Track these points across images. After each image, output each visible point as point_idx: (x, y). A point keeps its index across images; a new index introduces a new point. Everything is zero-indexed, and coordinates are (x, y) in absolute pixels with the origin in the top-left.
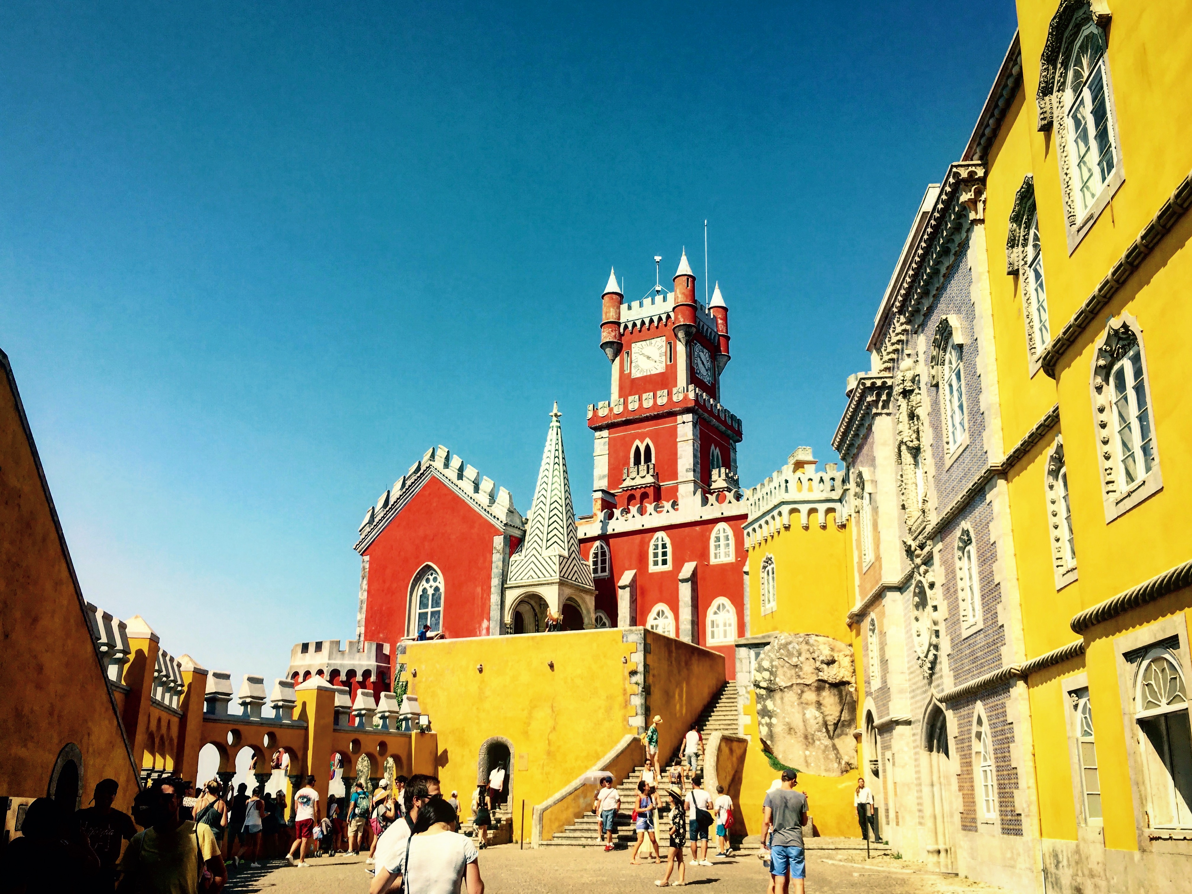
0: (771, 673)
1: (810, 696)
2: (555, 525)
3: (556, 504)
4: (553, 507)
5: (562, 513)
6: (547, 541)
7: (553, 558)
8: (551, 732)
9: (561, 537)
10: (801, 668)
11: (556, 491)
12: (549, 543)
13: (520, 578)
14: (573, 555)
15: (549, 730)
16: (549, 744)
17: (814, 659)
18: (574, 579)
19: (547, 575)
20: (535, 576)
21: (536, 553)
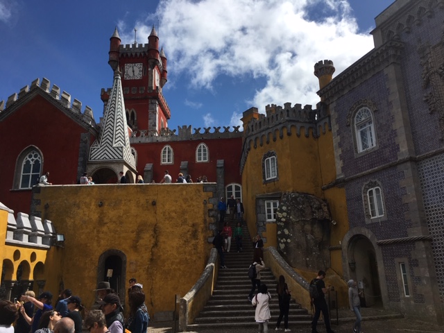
0: (288, 214)
1: (308, 227)
6: (115, 139)
8: (153, 247)
10: (304, 212)
11: (119, 113)
12: (116, 141)
13: (97, 158)
15: (152, 245)
16: (152, 255)
17: (311, 207)
18: (129, 162)
19: (116, 157)
20: (107, 158)
21: (108, 145)
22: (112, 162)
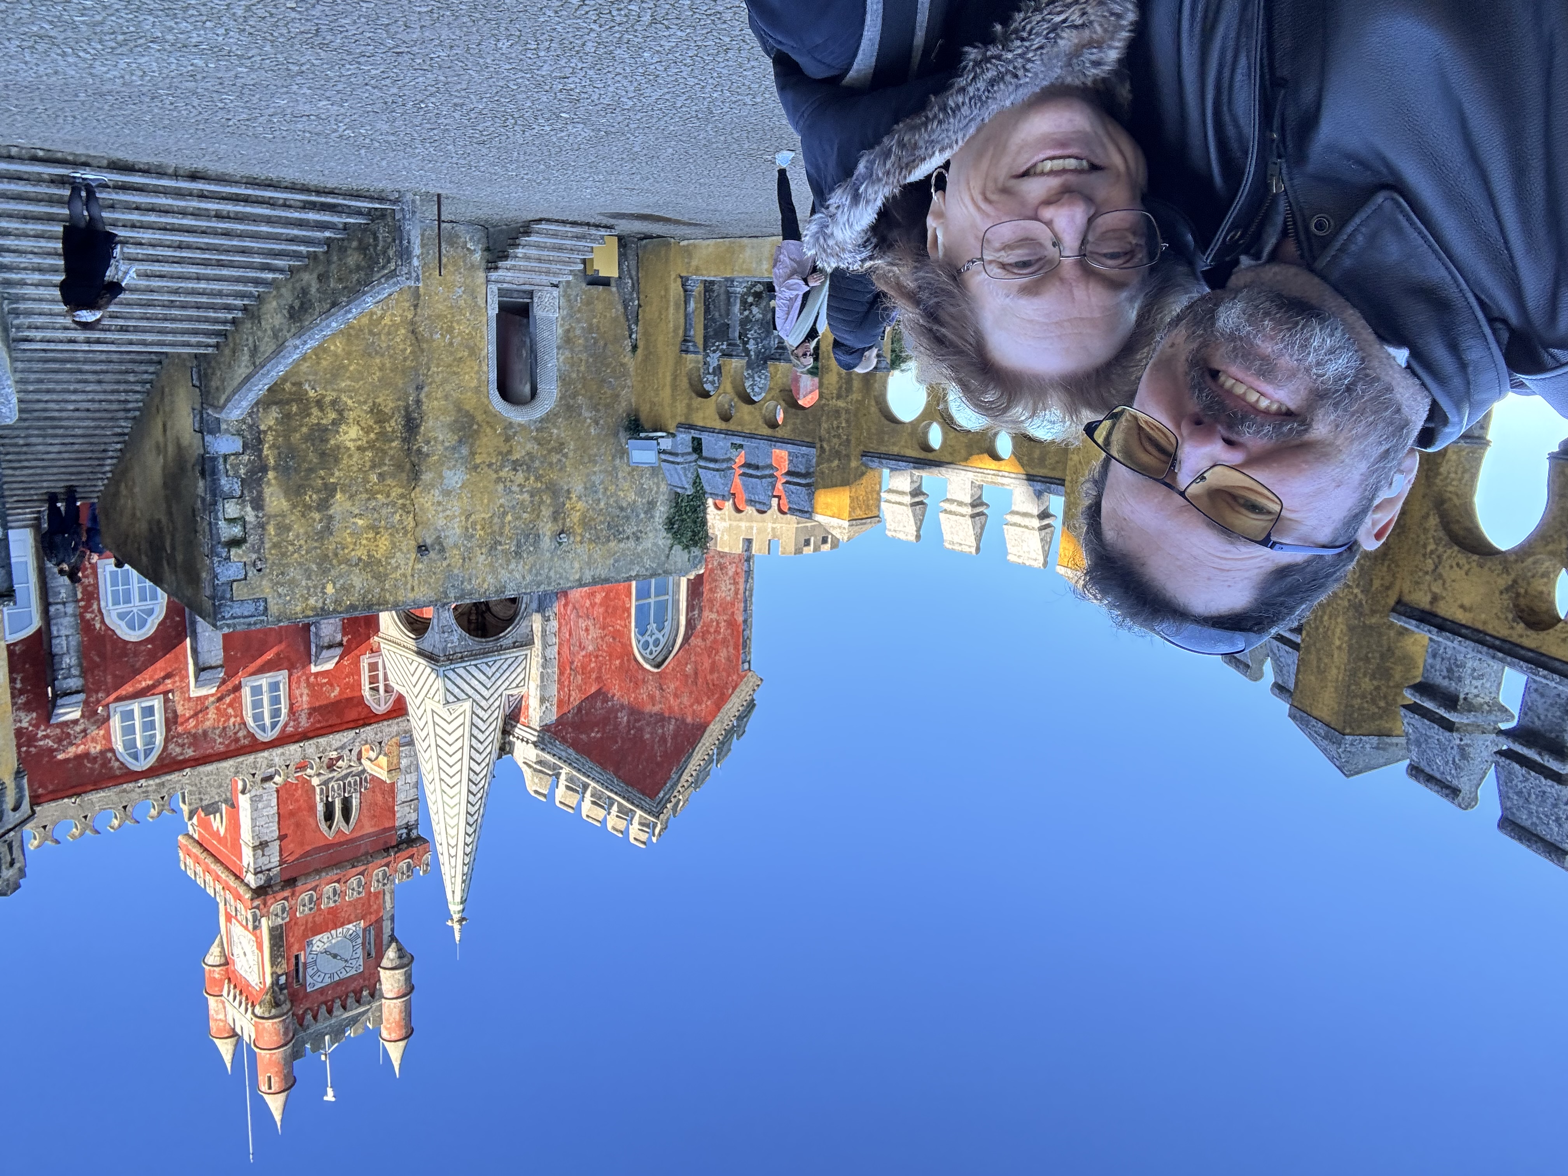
2: (451, 750)
3: (451, 783)
4: (457, 778)
5: (440, 768)
6: (463, 724)
7: (451, 699)
9: (439, 731)
11: (452, 802)
12: (460, 720)
13: (509, 662)
14: (418, 701)
18: (415, 664)
19: (461, 671)
20: (484, 667)
21: (483, 703)
22: (474, 655)
